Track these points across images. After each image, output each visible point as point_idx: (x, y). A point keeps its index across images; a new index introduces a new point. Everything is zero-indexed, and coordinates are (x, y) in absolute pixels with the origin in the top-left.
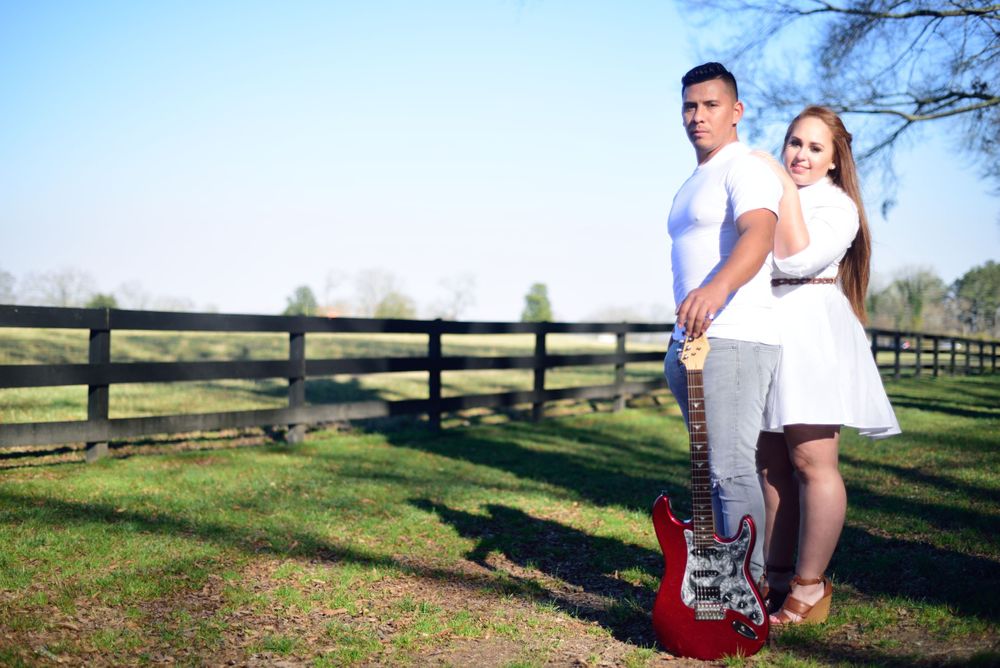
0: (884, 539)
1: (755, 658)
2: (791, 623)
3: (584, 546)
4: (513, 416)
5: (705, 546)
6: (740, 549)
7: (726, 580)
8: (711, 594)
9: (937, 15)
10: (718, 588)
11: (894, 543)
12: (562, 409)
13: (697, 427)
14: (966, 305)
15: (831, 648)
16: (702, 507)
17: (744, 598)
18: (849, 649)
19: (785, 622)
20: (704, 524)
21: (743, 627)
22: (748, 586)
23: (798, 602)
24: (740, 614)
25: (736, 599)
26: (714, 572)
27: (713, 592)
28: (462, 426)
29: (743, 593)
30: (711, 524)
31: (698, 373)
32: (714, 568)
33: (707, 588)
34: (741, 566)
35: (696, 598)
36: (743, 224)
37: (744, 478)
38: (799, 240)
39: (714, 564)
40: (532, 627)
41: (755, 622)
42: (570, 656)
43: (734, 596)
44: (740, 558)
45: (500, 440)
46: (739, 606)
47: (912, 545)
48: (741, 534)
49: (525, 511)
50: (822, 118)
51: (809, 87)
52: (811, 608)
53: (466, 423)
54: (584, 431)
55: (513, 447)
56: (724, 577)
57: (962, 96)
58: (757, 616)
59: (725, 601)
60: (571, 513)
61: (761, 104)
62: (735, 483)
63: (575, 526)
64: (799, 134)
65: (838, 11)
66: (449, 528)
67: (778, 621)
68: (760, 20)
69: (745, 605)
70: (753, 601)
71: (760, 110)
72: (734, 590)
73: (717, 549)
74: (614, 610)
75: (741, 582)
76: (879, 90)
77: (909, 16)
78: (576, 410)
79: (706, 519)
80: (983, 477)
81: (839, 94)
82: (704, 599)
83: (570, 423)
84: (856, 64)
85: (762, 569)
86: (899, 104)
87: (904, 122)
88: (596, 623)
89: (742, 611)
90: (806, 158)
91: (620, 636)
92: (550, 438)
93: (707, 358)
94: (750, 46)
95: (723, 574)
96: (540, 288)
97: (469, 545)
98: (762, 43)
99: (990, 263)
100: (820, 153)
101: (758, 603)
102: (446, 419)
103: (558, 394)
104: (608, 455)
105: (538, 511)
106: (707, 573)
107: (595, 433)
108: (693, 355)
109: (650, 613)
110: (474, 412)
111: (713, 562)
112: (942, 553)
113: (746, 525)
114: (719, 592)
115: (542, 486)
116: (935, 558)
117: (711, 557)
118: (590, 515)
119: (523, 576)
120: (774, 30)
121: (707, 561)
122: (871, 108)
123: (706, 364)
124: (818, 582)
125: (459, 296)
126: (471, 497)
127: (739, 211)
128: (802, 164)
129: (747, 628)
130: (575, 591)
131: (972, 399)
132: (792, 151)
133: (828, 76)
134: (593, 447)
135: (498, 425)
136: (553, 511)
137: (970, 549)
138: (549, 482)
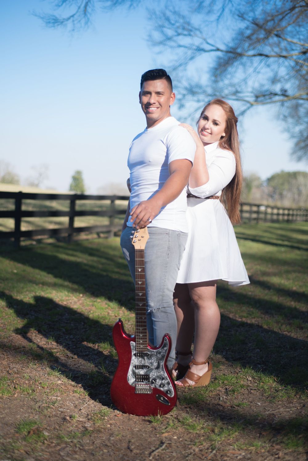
0: (237, 321)
1: (168, 416)
2: (189, 386)
3: (83, 323)
4: (58, 240)
5: (142, 351)
6: (162, 354)
7: (153, 371)
8: (145, 379)
9: (267, 56)
10: (148, 375)
11: (243, 324)
12: (83, 236)
13: (140, 283)
14: (271, 189)
15: (211, 406)
16: (141, 329)
17: (163, 381)
18: (221, 408)
19: (186, 385)
20: (142, 339)
21: (162, 398)
22: (166, 375)
23: (193, 374)
24: (160, 391)
25: (159, 382)
26: (146, 366)
27: (145, 378)
28: (32, 245)
29: (163, 379)
30: (146, 339)
31: (141, 251)
32: (147, 364)
33: (142, 375)
34: (162, 363)
35: (136, 381)
36: (174, 167)
37: (166, 308)
38: (203, 178)
39: (147, 362)
40: (43, 388)
41: (169, 395)
42: (62, 412)
43: (158, 380)
44: (161, 359)
45: (50, 253)
46: (160, 386)
47: (251, 326)
48: (163, 345)
49: (54, 300)
50: (222, 107)
51: (207, 86)
52: (200, 377)
53: (34, 243)
54: (92, 249)
55: (55, 258)
56: (152, 369)
57: (276, 94)
58: (170, 392)
59: (152, 383)
60: (79, 301)
61: (184, 92)
62: (162, 311)
63: (79, 311)
64: (208, 113)
65: (222, 51)
66: (11, 311)
67: (183, 385)
68: (186, 53)
69: (164, 386)
70: (168, 384)
71: (184, 95)
72: (158, 377)
73: (149, 353)
74: (92, 376)
75: (162, 373)
76: (239, 89)
77: (254, 56)
78: (90, 237)
79: (143, 336)
80: (283, 282)
81: (221, 90)
82: (140, 381)
83: (86, 244)
84: (229, 76)
85: (174, 360)
86: (247, 96)
87: (248, 105)
88: (80, 385)
89: (162, 389)
90: (210, 128)
91: (93, 396)
92: (75, 253)
93: (147, 242)
94: (180, 65)
95: (152, 367)
96: (79, 173)
97: (19, 323)
98: (186, 64)
99: (282, 172)
100: (218, 126)
101: (171, 385)
102: (24, 241)
103: (80, 230)
104: (103, 264)
105: (61, 300)
106: (142, 367)
107: (98, 250)
108: (139, 240)
109: (112, 377)
110: (39, 237)
111: (146, 361)
112: (267, 331)
113: (166, 340)
114: (149, 378)
115: (66, 283)
116: (263, 335)
117: (145, 357)
118: (88, 303)
119: (45, 346)
120: (192, 58)
121: (143, 360)
122: (234, 97)
123: (146, 247)
124: (205, 363)
125: (41, 175)
126: (27, 291)
127: (172, 159)
128: (207, 131)
129: (164, 399)
130: (72, 358)
131: (274, 236)
132: (203, 122)
133: (216, 82)
134: (95, 259)
135: (50, 244)
136: (69, 300)
137: (280, 329)
138: (70, 281)
